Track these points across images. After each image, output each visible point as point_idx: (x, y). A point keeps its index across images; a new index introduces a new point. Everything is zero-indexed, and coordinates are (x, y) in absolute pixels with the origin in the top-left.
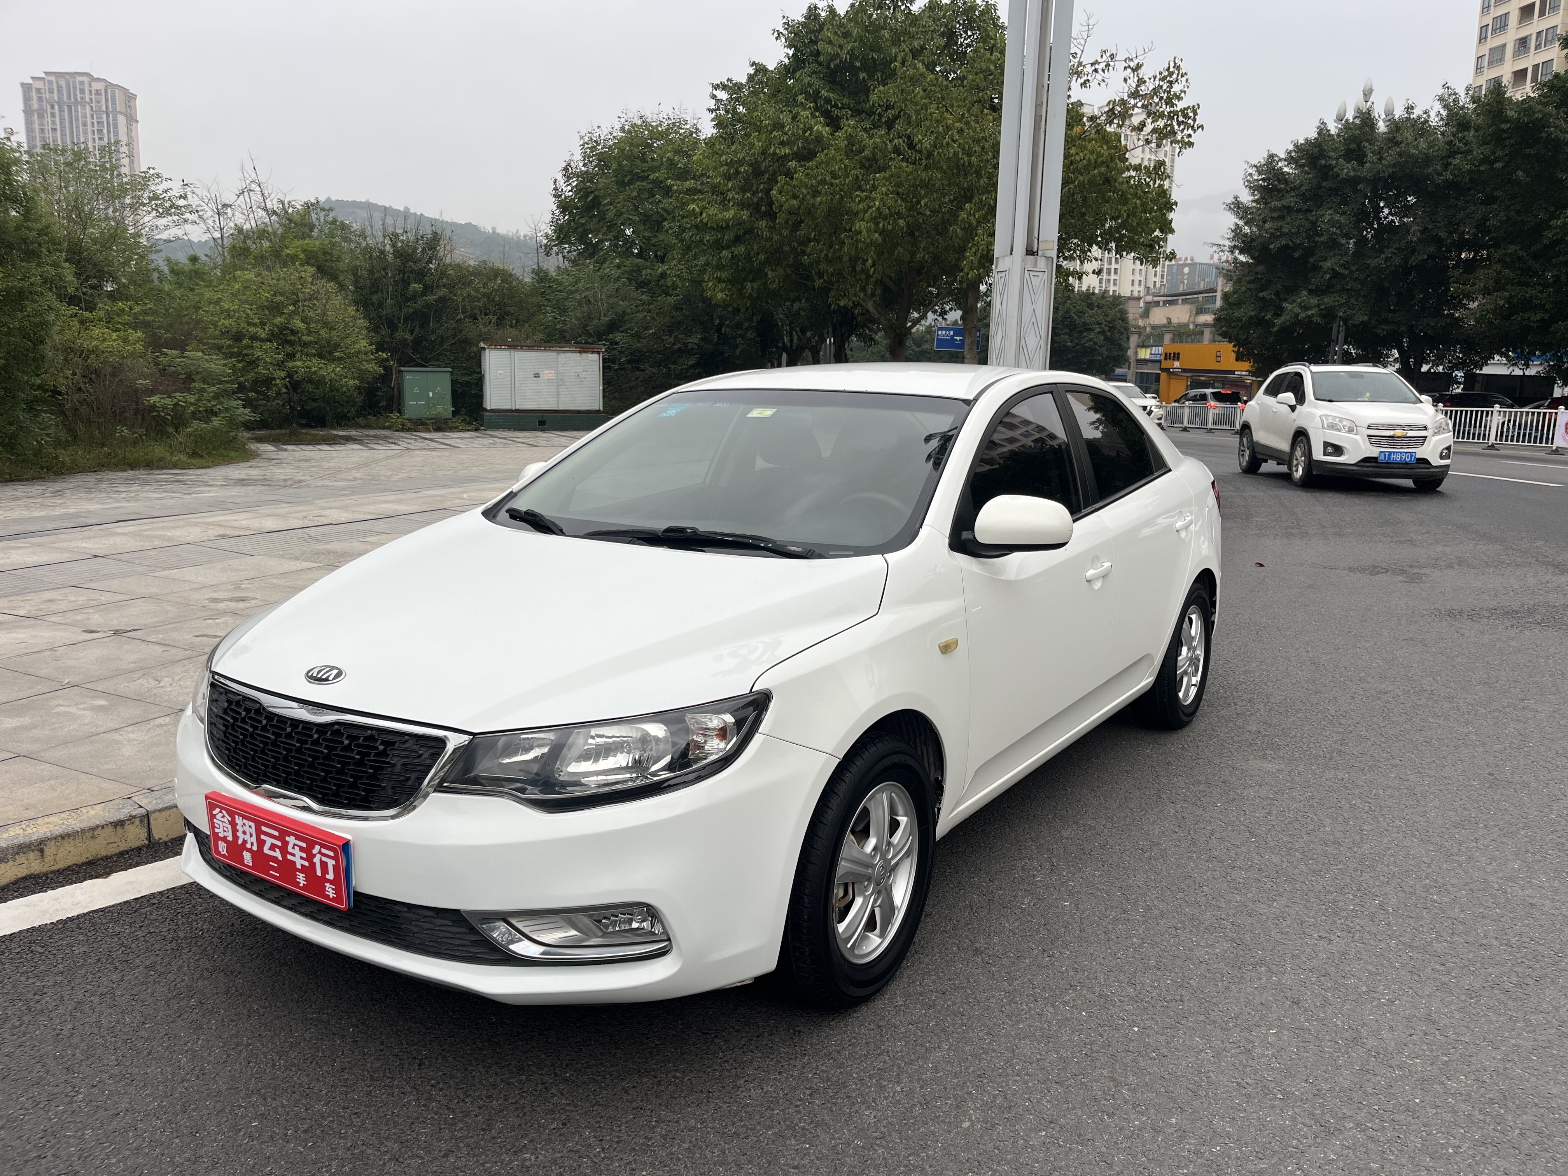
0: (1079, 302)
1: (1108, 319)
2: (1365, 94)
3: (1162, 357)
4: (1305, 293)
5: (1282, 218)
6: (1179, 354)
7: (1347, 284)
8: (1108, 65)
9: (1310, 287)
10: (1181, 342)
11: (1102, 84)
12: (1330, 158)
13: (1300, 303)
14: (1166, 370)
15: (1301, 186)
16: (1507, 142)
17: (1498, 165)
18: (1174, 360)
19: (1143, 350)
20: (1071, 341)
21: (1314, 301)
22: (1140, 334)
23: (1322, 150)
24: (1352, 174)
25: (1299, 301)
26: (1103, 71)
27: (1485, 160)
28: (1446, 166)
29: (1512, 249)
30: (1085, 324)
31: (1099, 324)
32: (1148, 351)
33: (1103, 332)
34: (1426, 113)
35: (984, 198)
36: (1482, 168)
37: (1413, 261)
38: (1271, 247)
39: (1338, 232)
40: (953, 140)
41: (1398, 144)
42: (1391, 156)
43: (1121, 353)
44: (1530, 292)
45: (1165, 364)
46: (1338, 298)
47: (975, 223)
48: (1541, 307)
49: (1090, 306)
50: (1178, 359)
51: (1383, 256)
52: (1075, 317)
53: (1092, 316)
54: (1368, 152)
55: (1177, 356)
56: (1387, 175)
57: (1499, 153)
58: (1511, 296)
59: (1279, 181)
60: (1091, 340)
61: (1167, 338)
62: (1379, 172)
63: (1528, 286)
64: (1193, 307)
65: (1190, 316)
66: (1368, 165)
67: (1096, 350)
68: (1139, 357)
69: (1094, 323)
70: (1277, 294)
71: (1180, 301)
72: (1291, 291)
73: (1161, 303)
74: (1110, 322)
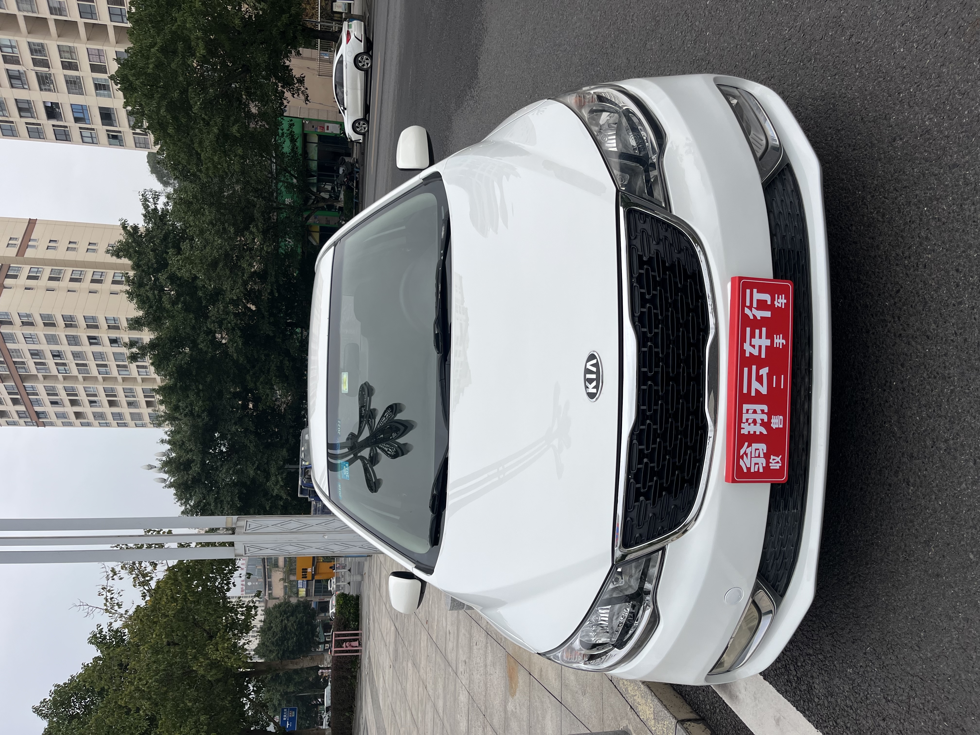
0: (267, 636)
1: (279, 615)
2: (151, 469)
3: (305, 580)
4: (268, 484)
5: (222, 502)
6: (303, 569)
7: (264, 462)
8: (109, 591)
9: (265, 482)
10: (295, 569)
11: (120, 594)
12: (187, 479)
13: (274, 485)
14: (313, 576)
15: (203, 493)
16: (187, 384)
17: (201, 387)
18: (306, 572)
19: (300, 593)
20: (293, 638)
21: (273, 478)
22: (290, 597)
23: (182, 484)
24: (198, 465)
25: (272, 486)
26: (112, 594)
27: (198, 394)
28: (199, 416)
29: (248, 378)
30: (281, 631)
31: (282, 621)
32: (300, 589)
33: (288, 618)
34: (166, 433)
35: (190, 657)
36: (202, 395)
37: (252, 429)
38: (239, 506)
39: (232, 469)
40: (146, 684)
41: (183, 443)
42: (189, 445)
43: (302, 605)
44: (273, 367)
45: (309, 577)
46: (272, 466)
47: (208, 661)
48: (281, 362)
49: (270, 628)
50: (306, 569)
51: (248, 445)
52: (277, 637)
53: (276, 626)
54: (186, 458)
55: (305, 570)
56: (201, 446)
57: (194, 387)
58: (275, 376)
59: (198, 506)
60: (292, 625)
61: (292, 578)
62: (199, 451)
63: (269, 369)
64: (273, 570)
65: (279, 571)
66: (194, 458)
67: (299, 621)
68: (304, 595)
69: (282, 624)
70: (268, 500)
71: (269, 580)
72: (266, 493)
73: (270, 592)
74: (281, 614)
